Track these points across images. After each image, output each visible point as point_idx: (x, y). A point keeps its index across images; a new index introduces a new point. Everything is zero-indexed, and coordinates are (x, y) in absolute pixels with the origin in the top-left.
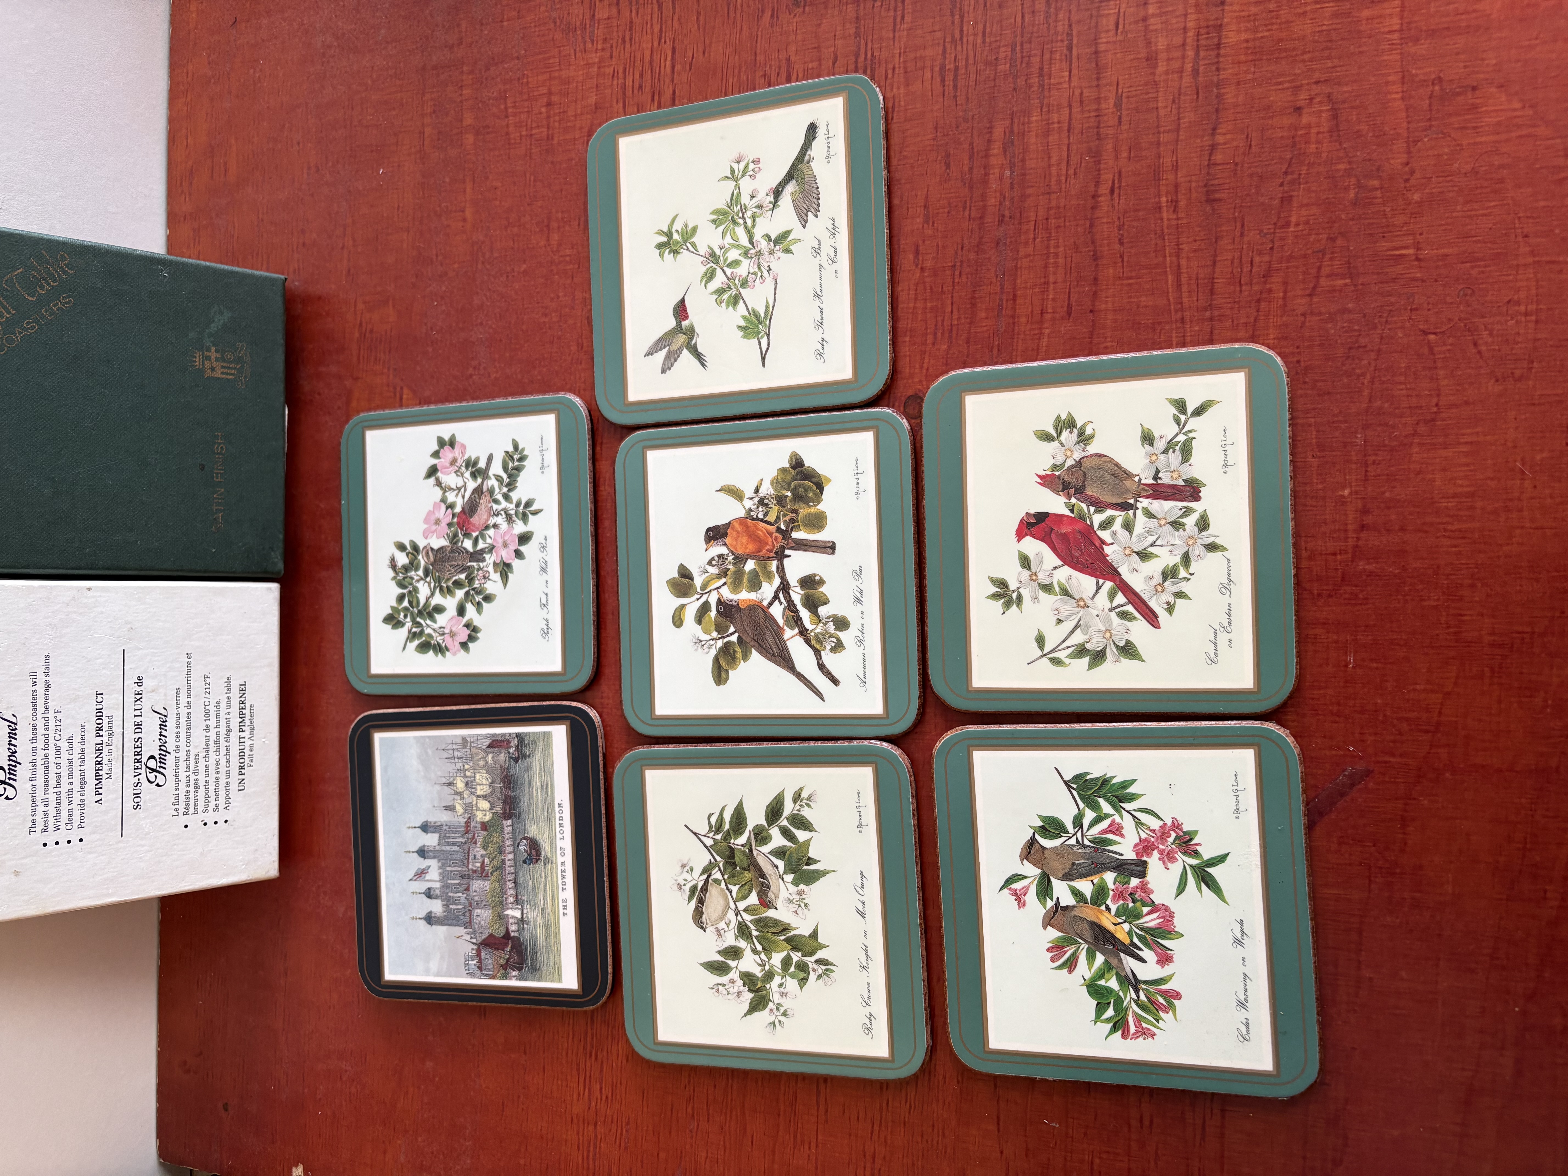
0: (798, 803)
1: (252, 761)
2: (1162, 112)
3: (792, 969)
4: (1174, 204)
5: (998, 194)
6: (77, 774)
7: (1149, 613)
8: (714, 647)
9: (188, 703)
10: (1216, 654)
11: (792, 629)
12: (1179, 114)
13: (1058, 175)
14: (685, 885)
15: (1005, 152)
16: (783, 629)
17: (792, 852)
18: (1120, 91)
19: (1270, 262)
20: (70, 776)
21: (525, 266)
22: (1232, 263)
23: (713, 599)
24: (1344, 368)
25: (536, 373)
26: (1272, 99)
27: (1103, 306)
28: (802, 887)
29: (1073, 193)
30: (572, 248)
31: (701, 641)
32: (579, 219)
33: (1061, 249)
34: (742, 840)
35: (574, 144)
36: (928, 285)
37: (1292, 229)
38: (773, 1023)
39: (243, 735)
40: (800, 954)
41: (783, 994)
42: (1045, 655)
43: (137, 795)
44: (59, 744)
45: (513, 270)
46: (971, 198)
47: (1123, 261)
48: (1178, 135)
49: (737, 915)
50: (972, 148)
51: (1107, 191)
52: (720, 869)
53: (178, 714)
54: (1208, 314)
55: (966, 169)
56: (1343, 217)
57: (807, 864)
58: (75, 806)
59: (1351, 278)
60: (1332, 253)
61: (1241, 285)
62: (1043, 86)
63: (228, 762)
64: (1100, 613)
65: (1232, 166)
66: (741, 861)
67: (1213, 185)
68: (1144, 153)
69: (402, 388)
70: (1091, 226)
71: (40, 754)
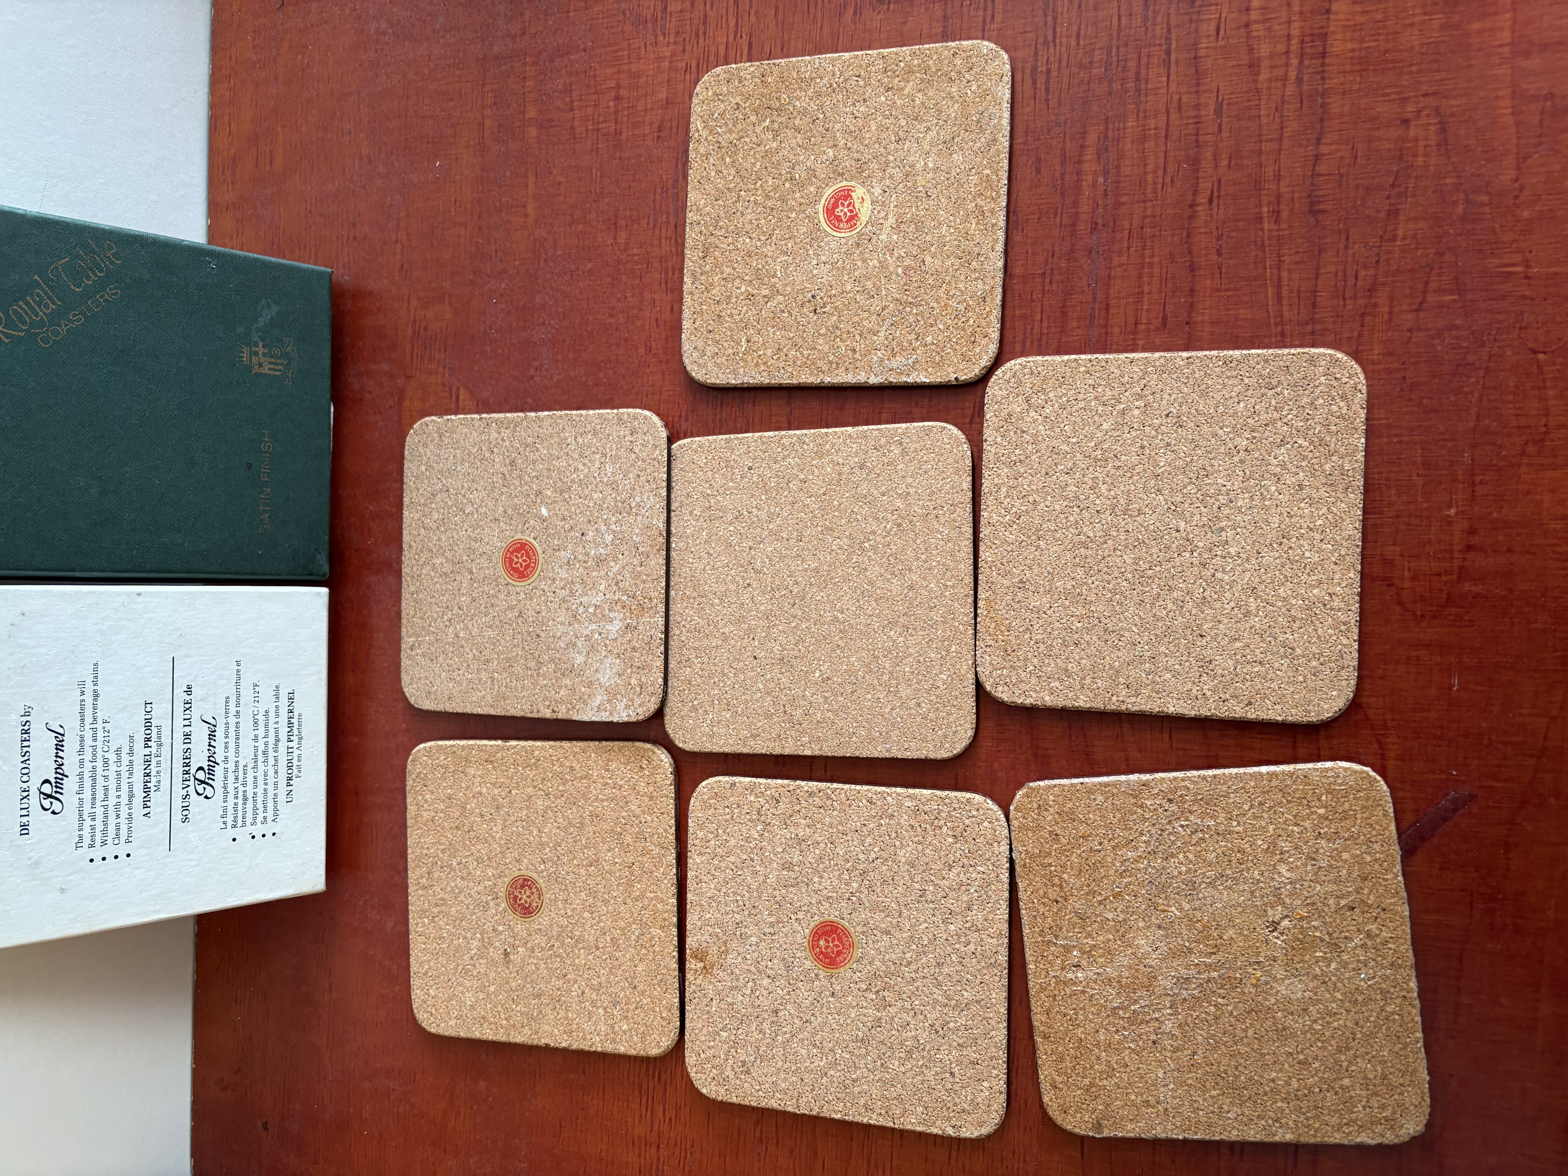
1: (300, 771)
2: (1264, 120)
4: (1276, 215)
5: (1091, 201)
6: (125, 787)
9: (238, 712)
12: (1282, 122)
13: (1155, 183)
15: (1099, 158)
18: (1220, 98)
19: (1375, 276)
20: (118, 789)
21: (590, 265)
22: (1336, 275)
24: (1451, 386)
25: (602, 375)
26: (1379, 110)
27: (1200, 318)
29: (1169, 201)
30: (641, 247)
32: (649, 217)
33: (1156, 259)
35: (644, 140)
36: (1016, 292)
37: (1399, 243)
39: (291, 744)
43: (185, 808)
44: (107, 755)
45: (578, 268)
46: (1063, 204)
47: (1221, 272)
48: (1281, 145)
50: (1065, 154)
51: (1206, 200)
53: (227, 723)
54: (1309, 328)
55: (1057, 174)
56: (1451, 231)
58: (123, 820)
59: (1459, 294)
60: (1441, 268)
61: (1344, 299)
62: (1140, 90)
63: (276, 773)
65: (1337, 177)
67: (1316, 196)
68: (1245, 162)
69: (458, 388)
70: (1189, 235)
71: (88, 766)
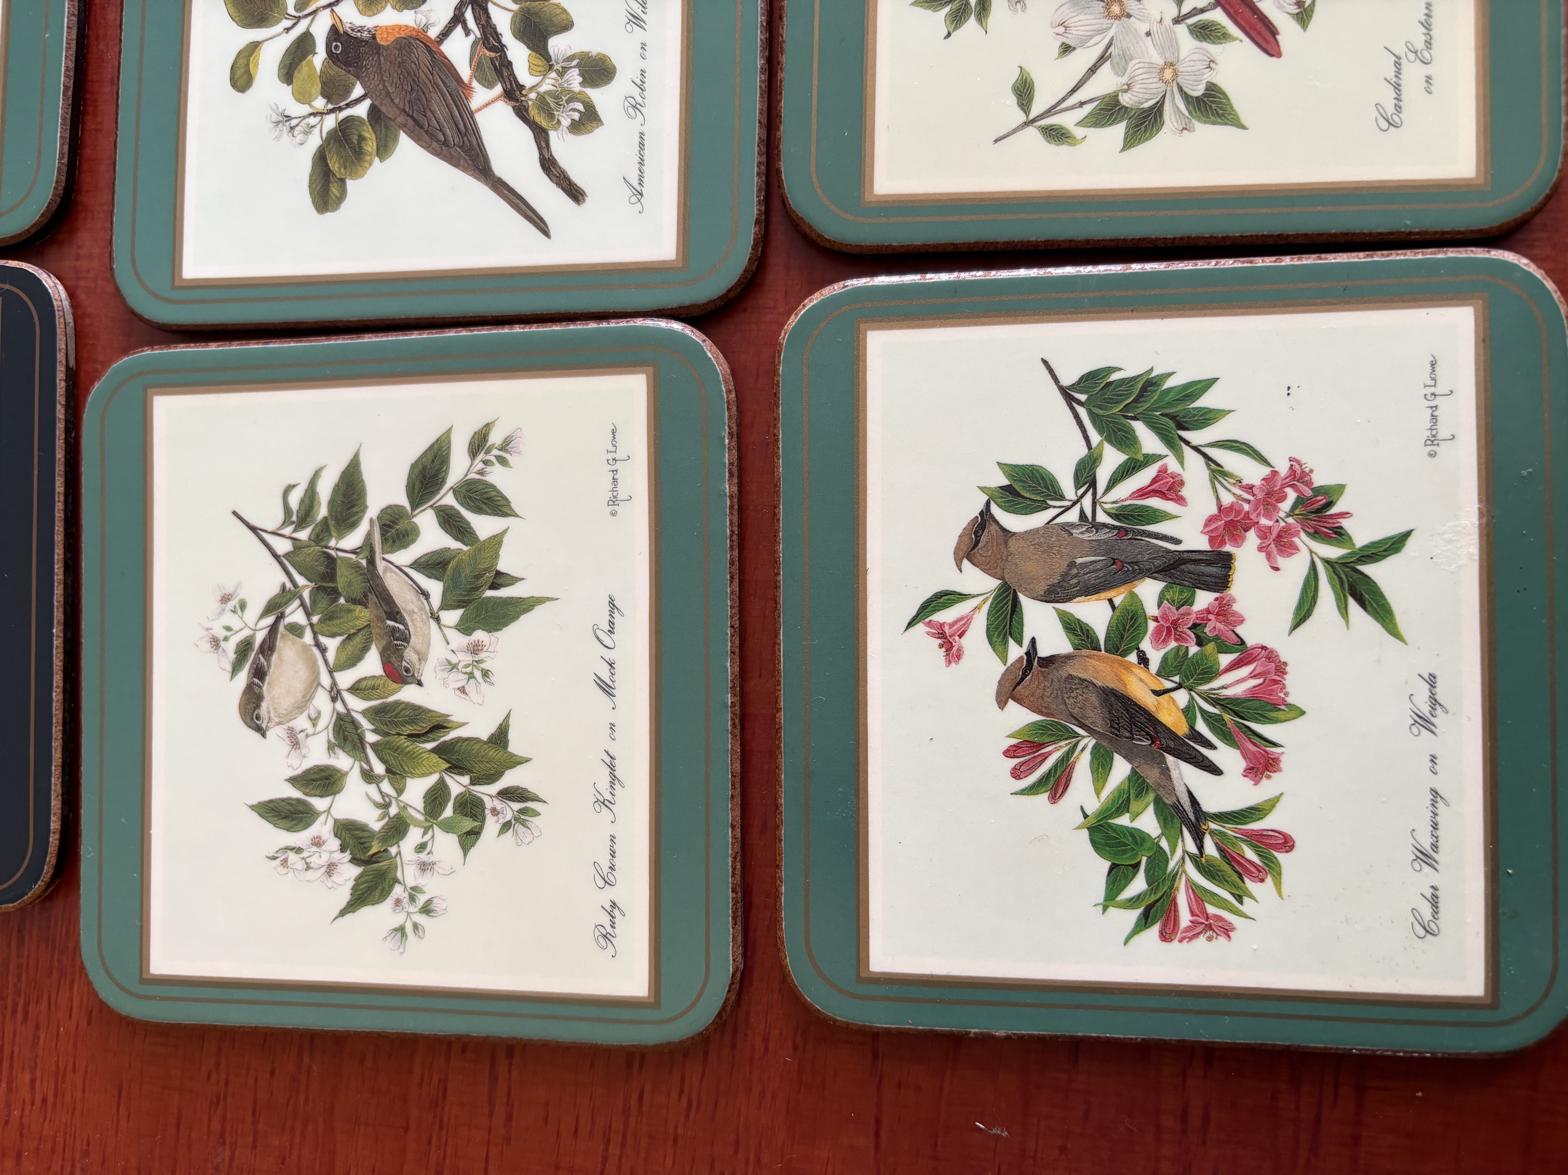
0: (481, 456)
3: (448, 811)
7: (1259, 26)
8: (316, 131)
10: (1398, 108)
11: (489, 86)
14: (226, 639)
16: (467, 88)
17: (461, 561)
23: (320, 28)
28: (480, 635)
31: (289, 118)
34: (353, 540)
38: (401, 930)
40: (465, 780)
41: (424, 867)
42: (1033, 121)
49: (334, 700)
52: (303, 604)
57: (494, 586)
64: (1155, 28)
66: (350, 584)
